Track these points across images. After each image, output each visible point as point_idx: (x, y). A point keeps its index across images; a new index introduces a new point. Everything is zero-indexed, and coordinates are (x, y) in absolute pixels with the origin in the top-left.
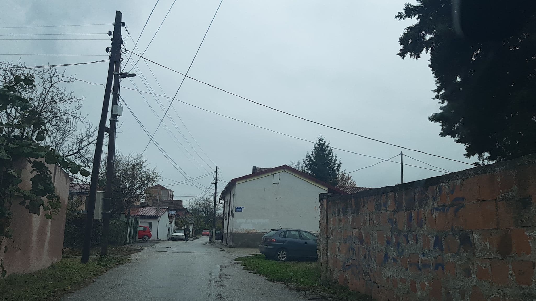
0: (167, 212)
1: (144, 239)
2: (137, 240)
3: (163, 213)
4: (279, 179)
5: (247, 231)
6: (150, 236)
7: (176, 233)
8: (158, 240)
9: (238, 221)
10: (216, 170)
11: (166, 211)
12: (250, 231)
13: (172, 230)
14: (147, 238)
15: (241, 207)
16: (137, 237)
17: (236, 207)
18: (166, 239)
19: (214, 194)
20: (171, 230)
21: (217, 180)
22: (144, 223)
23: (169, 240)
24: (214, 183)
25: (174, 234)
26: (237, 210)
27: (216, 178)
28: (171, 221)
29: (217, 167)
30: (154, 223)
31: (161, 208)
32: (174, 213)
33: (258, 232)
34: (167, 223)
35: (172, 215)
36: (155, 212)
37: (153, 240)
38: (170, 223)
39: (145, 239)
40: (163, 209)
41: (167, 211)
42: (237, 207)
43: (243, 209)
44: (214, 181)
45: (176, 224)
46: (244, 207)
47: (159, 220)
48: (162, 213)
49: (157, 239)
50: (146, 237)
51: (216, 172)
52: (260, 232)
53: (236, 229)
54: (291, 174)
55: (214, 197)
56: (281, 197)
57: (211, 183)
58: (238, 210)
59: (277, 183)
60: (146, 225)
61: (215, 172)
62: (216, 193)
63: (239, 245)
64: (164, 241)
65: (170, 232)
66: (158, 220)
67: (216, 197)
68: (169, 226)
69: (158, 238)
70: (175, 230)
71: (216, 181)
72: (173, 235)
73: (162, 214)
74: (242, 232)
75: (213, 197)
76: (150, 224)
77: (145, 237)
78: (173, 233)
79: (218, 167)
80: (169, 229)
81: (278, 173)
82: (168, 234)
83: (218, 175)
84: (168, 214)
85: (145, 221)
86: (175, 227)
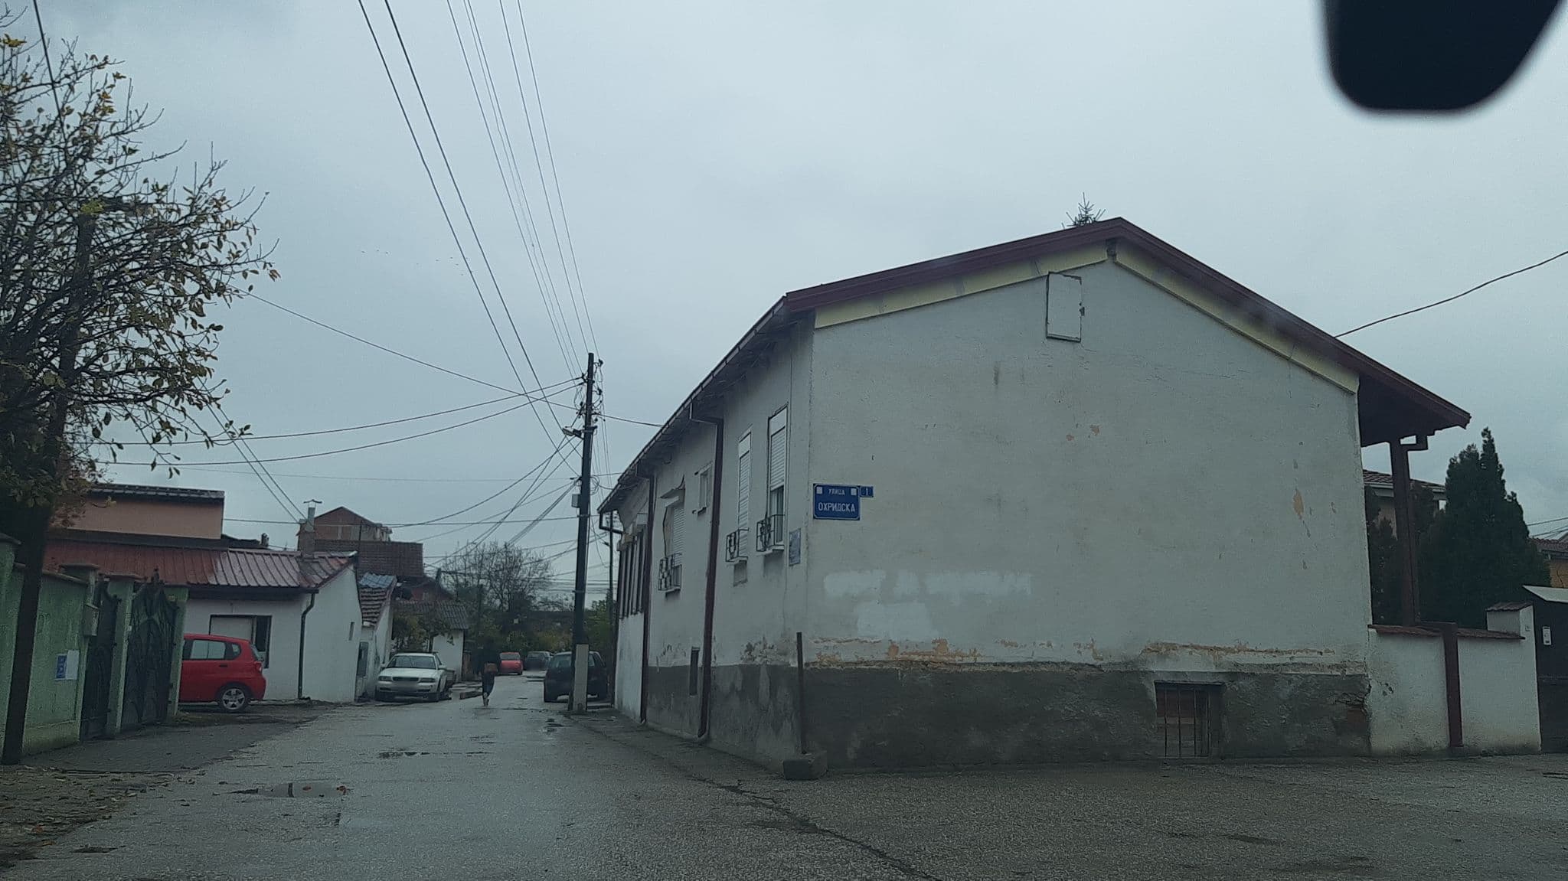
0: (349, 574)
1: (226, 702)
2: (174, 710)
3: (331, 577)
4: (1082, 311)
5: (899, 656)
6: (253, 687)
7: (394, 666)
8: (306, 704)
9: (837, 584)
10: (585, 370)
11: (343, 567)
12: (917, 658)
13: (377, 654)
14: (242, 696)
15: (848, 489)
16: (175, 694)
17: (816, 486)
18: (351, 696)
19: (580, 483)
20: (371, 657)
21: (594, 417)
22: (231, 623)
23: (363, 699)
24: (577, 433)
25: (386, 673)
26: (826, 507)
27: (587, 410)
28: (370, 617)
29: (591, 356)
30: (283, 623)
31: (323, 554)
32: (386, 581)
33: (971, 660)
34: (352, 623)
35: (375, 590)
36: (291, 571)
37: (277, 705)
38: (366, 624)
39: (233, 700)
40: (332, 557)
41: (352, 568)
42: (825, 488)
43: (863, 501)
44: (580, 424)
45: (398, 629)
46: (871, 489)
47: (308, 609)
48: (327, 574)
49: (300, 698)
50: (233, 691)
51: (589, 379)
52: (979, 660)
53: (821, 645)
54: (1148, 281)
55: (576, 498)
56: (1096, 430)
57: (564, 430)
58: (834, 507)
59: (1074, 336)
60: (241, 632)
61: (581, 381)
62: (585, 478)
63: (851, 754)
64: (337, 705)
65: (371, 666)
66: (304, 609)
67: (588, 495)
68: (359, 636)
69: (305, 695)
70: (391, 655)
71: (588, 420)
72: (381, 678)
73: (325, 581)
74: (866, 663)
75: (573, 495)
76: (262, 627)
77: (229, 694)
78: (383, 668)
79: (596, 360)
80: (362, 651)
81: (1077, 274)
82: (361, 671)
83: (595, 397)
84: (359, 587)
85: (233, 614)
86: (394, 643)
